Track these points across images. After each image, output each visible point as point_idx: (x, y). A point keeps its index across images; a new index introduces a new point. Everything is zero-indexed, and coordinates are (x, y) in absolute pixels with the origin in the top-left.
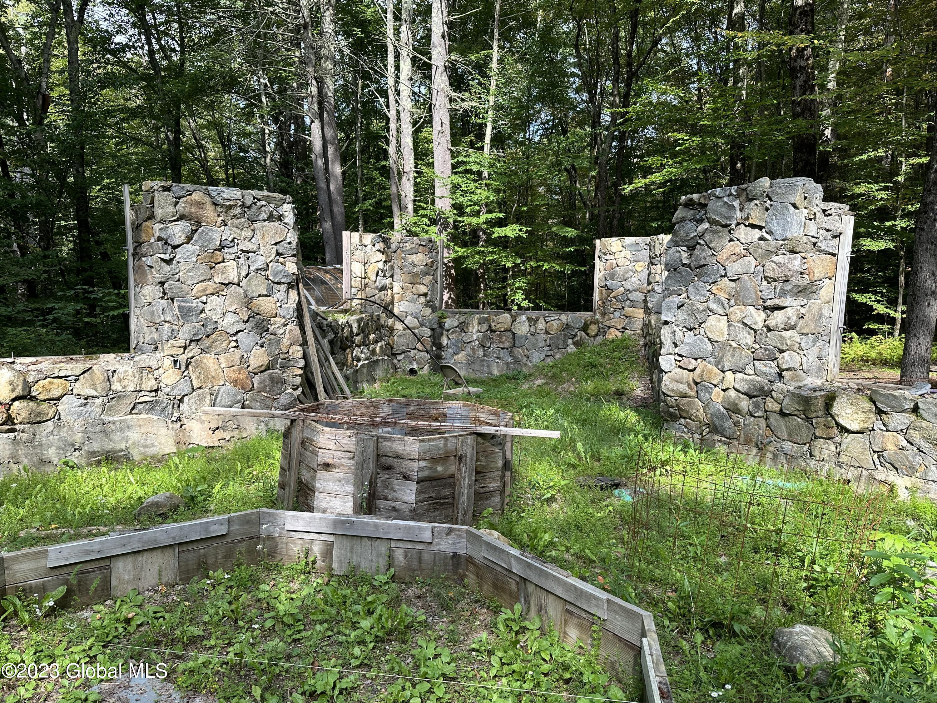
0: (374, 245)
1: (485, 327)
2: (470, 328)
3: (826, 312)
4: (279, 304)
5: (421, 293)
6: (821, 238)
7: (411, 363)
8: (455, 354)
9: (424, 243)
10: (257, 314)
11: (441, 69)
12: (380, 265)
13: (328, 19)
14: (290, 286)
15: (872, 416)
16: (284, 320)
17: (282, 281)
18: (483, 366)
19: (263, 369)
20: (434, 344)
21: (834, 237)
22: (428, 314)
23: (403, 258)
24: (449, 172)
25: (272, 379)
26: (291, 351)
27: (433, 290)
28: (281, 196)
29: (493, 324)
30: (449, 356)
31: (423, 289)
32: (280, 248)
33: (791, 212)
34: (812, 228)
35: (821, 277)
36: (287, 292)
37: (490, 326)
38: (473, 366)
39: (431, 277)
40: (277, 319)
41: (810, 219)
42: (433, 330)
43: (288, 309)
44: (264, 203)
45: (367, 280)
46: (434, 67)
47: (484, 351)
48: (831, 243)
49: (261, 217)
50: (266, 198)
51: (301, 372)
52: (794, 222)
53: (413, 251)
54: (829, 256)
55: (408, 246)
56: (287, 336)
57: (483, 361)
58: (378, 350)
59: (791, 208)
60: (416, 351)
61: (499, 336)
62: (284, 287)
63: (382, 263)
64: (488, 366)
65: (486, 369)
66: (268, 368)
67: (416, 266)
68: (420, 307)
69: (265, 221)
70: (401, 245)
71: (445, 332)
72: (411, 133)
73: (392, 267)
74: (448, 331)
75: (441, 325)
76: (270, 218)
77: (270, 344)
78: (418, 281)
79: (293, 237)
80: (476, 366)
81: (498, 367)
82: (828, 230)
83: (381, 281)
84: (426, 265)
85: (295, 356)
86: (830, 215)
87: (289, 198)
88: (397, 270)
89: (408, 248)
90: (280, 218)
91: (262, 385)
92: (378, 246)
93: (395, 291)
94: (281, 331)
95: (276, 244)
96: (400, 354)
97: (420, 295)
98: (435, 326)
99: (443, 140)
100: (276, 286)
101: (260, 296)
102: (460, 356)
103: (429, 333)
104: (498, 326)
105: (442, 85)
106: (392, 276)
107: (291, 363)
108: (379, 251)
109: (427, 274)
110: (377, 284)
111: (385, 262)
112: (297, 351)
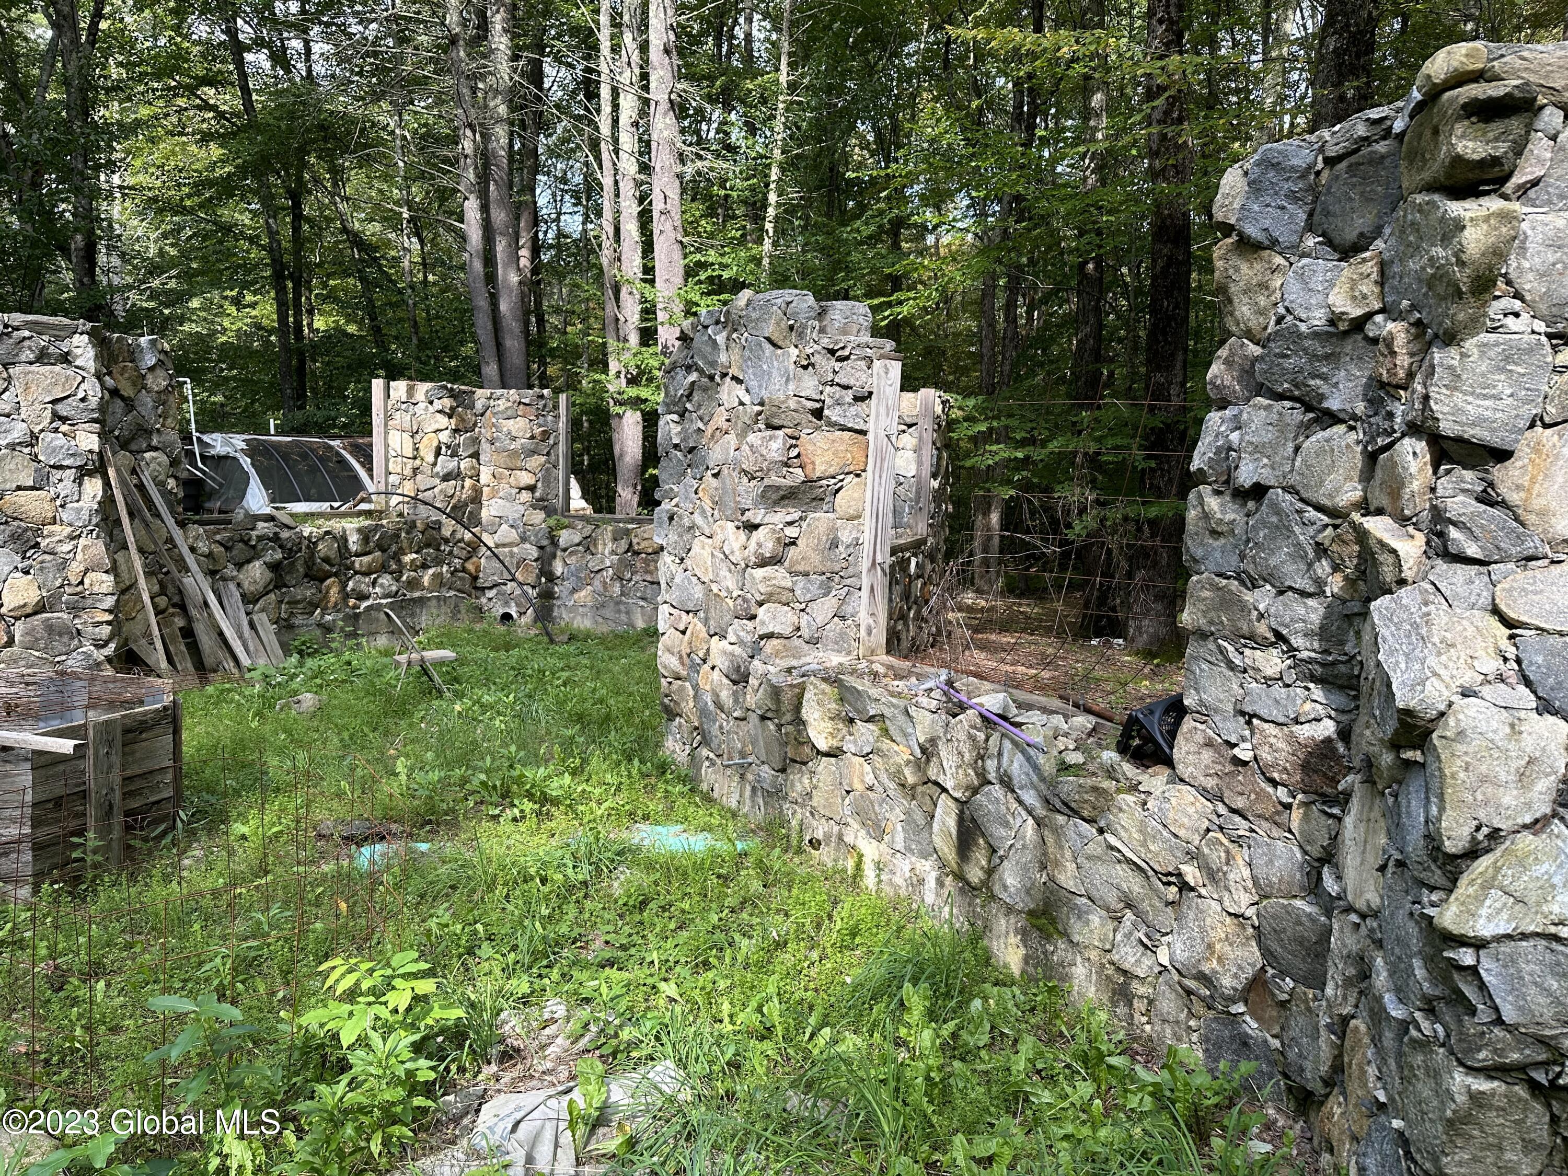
0: (431, 403)
1: (624, 544)
2: (600, 547)
3: (846, 536)
4: (58, 503)
5: (522, 485)
6: (828, 401)
7: (506, 604)
8: (574, 590)
9: (527, 401)
10: (15, 519)
11: (664, 106)
12: (444, 437)
13: (498, 27)
14: (83, 473)
15: (841, 726)
16: (70, 529)
17: (65, 463)
18: (619, 611)
19: (29, 610)
20: (542, 572)
21: (858, 399)
22: (537, 521)
23: (494, 425)
24: (679, 280)
25: (50, 628)
26: (87, 581)
27: (547, 480)
28: (66, 321)
29: (635, 541)
30: (566, 593)
31: (526, 479)
32: (62, 409)
33: (767, 353)
34: (809, 384)
35: (832, 471)
36: (79, 481)
37: (631, 544)
38: (603, 612)
39: (543, 459)
40: (57, 528)
41: (805, 367)
42: (541, 548)
43: (79, 510)
44: (27, 333)
45: (418, 462)
46: (653, 104)
47: (622, 586)
48: (853, 410)
49: (23, 358)
50: (28, 325)
51: (108, 617)
52: (775, 373)
53: (509, 413)
54: (847, 434)
55: (502, 404)
56: (79, 557)
57: (618, 603)
58: (426, 580)
59: (767, 346)
60: (513, 584)
61: (645, 561)
62: (70, 474)
63: (447, 433)
64: (627, 613)
65: (623, 617)
66: (40, 608)
67: (514, 439)
68: (522, 509)
69: (31, 363)
70: (492, 403)
71: (559, 553)
72: (635, 214)
73: (476, 441)
74: (565, 550)
75: (554, 541)
76: (42, 357)
77: (41, 569)
78: (519, 464)
79: (92, 390)
80: (608, 613)
81: (643, 615)
82: (846, 387)
83: (446, 464)
84: (532, 437)
85: (96, 589)
86: (847, 358)
87: (84, 325)
88: (485, 446)
89: (502, 408)
90: (66, 359)
91: (28, 638)
92: (438, 405)
93: (482, 481)
94: (67, 547)
95: (54, 402)
96: (491, 588)
97: (521, 489)
98: (545, 542)
99: (668, 226)
100: (54, 471)
101: (19, 488)
102: (584, 595)
103: (534, 553)
104: (643, 545)
105: (666, 134)
106: (476, 455)
107: (89, 602)
108: (440, 412)
109: (534, 452)
110: (438, 469)
111: (456, 431)
112: (102, 582)
